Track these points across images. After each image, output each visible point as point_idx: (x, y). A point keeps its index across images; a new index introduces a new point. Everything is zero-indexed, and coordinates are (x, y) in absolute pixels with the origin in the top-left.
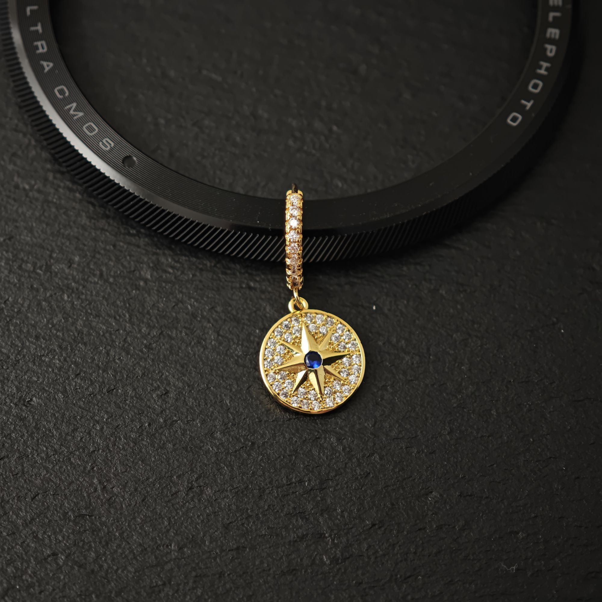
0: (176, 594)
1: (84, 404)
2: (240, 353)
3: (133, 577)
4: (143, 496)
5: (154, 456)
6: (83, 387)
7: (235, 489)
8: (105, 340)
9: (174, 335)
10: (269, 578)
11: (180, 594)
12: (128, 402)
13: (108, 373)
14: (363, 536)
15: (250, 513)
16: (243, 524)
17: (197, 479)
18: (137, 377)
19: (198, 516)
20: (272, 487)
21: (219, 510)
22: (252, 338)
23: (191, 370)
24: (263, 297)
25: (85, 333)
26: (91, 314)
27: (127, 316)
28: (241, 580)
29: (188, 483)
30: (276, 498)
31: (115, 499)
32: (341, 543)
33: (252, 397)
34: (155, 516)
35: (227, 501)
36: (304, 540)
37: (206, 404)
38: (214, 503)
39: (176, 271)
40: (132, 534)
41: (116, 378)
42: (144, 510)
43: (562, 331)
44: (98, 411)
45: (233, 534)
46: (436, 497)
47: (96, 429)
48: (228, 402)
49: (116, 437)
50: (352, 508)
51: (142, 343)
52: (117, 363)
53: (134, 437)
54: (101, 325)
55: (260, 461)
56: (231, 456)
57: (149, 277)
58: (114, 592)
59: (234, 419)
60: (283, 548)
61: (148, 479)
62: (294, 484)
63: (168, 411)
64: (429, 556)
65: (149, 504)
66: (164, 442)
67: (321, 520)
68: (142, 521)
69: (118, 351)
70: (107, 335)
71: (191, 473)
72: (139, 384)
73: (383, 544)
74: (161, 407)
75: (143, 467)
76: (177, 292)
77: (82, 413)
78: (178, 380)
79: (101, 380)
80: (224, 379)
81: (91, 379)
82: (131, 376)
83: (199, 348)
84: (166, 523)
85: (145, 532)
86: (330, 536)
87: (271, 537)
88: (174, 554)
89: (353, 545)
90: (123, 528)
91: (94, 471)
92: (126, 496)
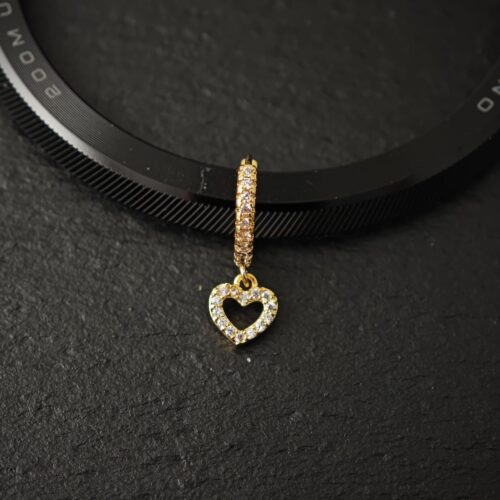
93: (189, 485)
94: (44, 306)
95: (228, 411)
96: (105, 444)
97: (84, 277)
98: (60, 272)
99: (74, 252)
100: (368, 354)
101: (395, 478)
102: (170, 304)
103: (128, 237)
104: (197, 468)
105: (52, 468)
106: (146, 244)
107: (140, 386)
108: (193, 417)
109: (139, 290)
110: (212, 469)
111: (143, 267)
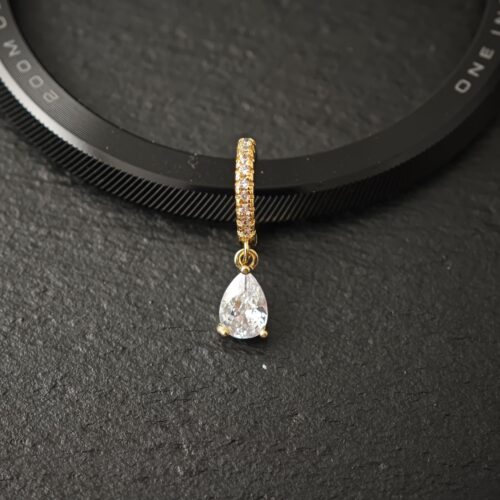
93: (189, 473)
94: (69, 292)
95: (233, 407)
96: (113, 426)
97: (110, 269)
98: (88, 262)
99: (104, 245)
100: (375, 367)
101: (389, 487)
102: (188, 301)
103: (155, 235)
104: (197, 458)
105: (59, 444)
106: (172, 243)
107: (151, 375)
108: (199, 409)
109: (160, 285)
110: (212, 460)
111: (166, 264)
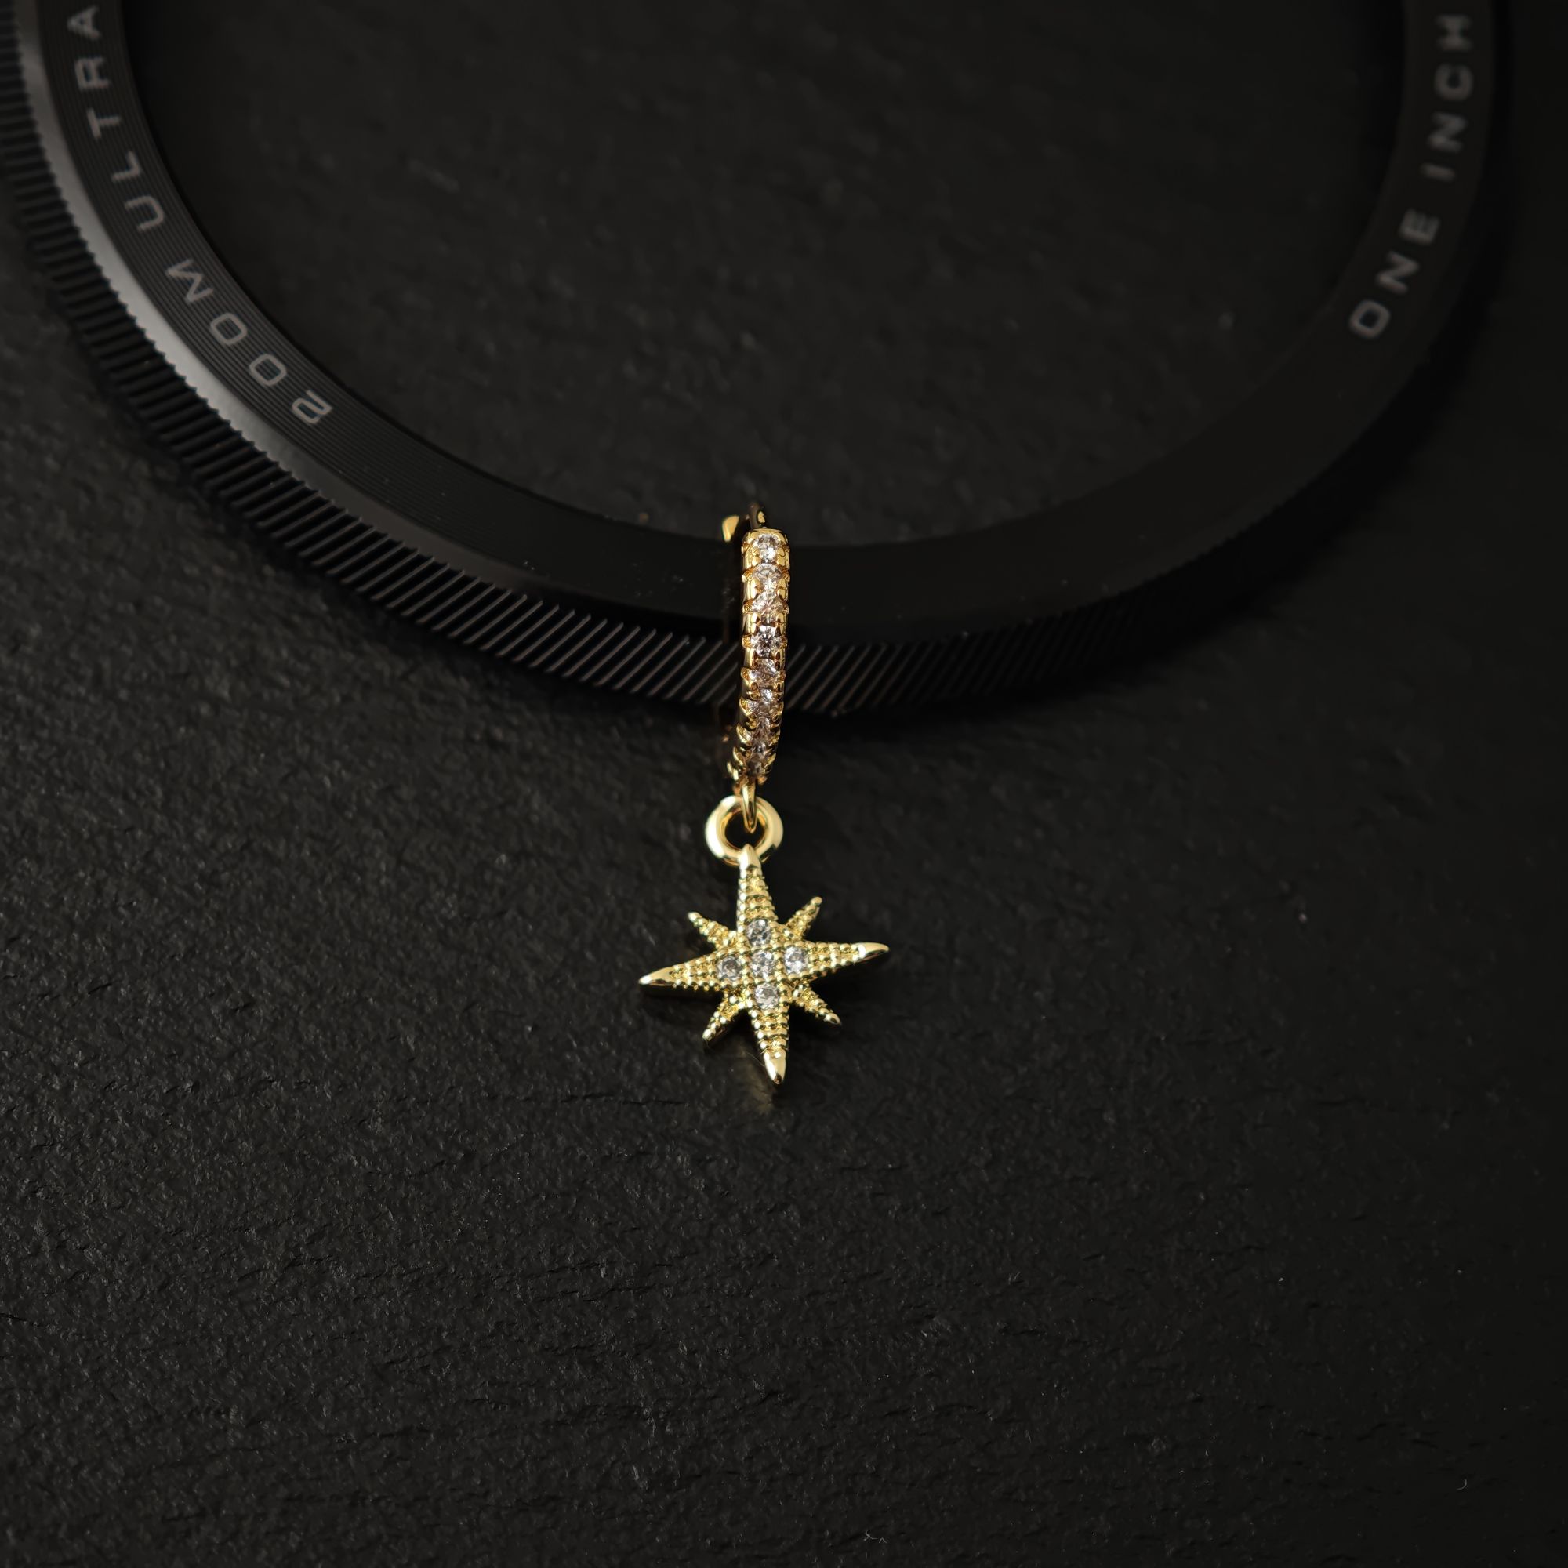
0: (230, 1544)
1: (23, 1020)
2: (454, 913)
3: (120, 1490)
4: (164, 1276)
5: (202, 1172)
6: (23, 975)
7: (411, 1272)
8: (94, 853)
9: (281, 853)
10: (484, 1516)
11: (242, 1543)
12: (142, 1022)
13: (94, 943)
14: (742, 1422)
15: (447, 1341)
16: (425, 1369)
17: (311, 1241)
18: (173, 957)
19: (308, 1340)
20: (513, 1275)
21: (364, 1326)
22: (488, 876)
23: (318, 948)
24: (526, 768)
25: (41, 829)
26: (62, 781)
27: (159, 792)
28: (409, 1517)
29: (287, 1249)
30: (519, 1304)
31: (87, 1279)
32: (682, 1435)
33: (476, 1033)
34: (190, 1333)
35: (388, 1303)
36: (586, 1420)
37: (353, 1042)
38: (352, 1307)
39: (298, 684)
40: (126, 1375)
41: (114, 956)
42: (163, 1312)
43: (1303, 917)
44: (61, 1040)
45: (396, 1391)
46: (941, 1329)
47: (51, 1089)
48: (410, 1041)
49: (102, 1112)
50: (719, 1346)
51: (194, 867)
52: (121, 917)
53: (153, 1115)
54: (86, 813)
55: (485, 1202)
56: (407, 1184)
57: (226, 694)
58: (64, 1527)
59: (423, 1087)
60: (527, 1439)
61: (179, 1230)
62: (569, 1272)
63: (248, 1054)
64: (912, 1485)
65: (178, 1298)
66: (231, 1134)
67: (633, 1372)
68: (155, 1342)
69: (126, 884)
70: (101, 840)
71: (296, 1224)
72: (177, 976)
73: (791, 1446)
74: (230, 1041)
75: (170, 1197)
76: (297, 738)
77: (17, 1042)
78: (281, 972)
79: (74, 959)
80: (406, 979)
81: (47, 955)
82: (157, 953)
83: (346, 891)
84: (220, 1352)
85: (162, 1371)
86: (655, 1414)
87: (496, 1407)
88: (234, 1437)
89: (715, 1441)
90: (102, 1356)
91: (36, 1201)
92: (118, 1273)
